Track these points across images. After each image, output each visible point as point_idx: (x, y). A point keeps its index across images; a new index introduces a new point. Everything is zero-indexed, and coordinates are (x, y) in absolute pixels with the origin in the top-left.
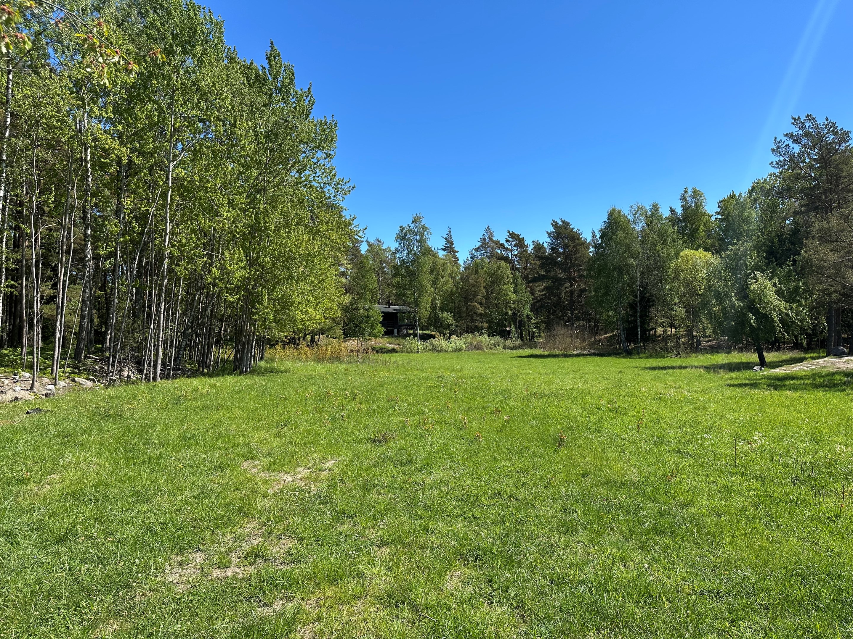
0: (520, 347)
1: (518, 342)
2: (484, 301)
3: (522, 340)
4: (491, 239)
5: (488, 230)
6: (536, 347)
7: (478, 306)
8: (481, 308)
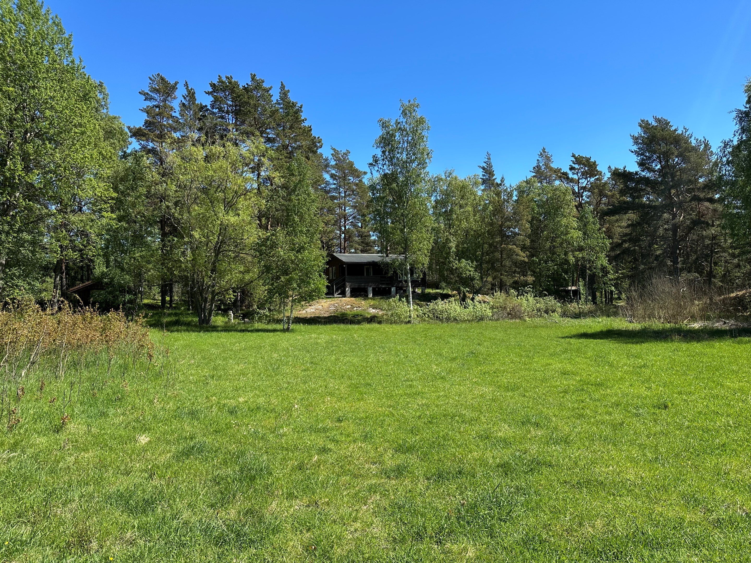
0: (591, 314)
1: (589, 306)
2: (528, 242)
3: (595, 303)
4: (547, 165)
5: (543, 154)
6: (615, 314)
7: (518, 250)
8: (522, 253)
